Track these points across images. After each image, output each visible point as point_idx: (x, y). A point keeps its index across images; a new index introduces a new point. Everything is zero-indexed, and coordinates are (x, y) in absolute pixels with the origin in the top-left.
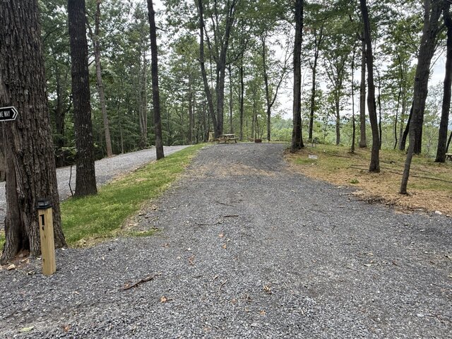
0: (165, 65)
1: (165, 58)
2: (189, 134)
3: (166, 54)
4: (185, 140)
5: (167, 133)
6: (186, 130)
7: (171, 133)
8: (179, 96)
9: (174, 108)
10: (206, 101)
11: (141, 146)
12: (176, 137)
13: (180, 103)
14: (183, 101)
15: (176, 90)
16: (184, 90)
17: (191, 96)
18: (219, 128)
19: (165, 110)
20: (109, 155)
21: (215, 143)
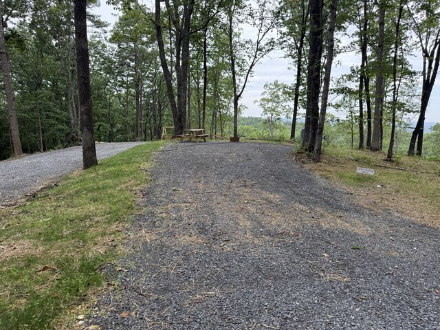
0: (105, 43)
1: (106, 32)
2: (135, 128)
3: (106, 26)
4: (131, 134)
5: (108, 126)
6: (132, 123)
7: (112, 126)
8: (123, 82)
9: (116, 97)
10: (156, 90)
11: (70, 141)
12: (118, 131)
13: (124, 91)
14: (128, 88)
15: (120, 74)
16: (129, 75)
17: (137, 83)
18: (180, 120)
19: (105, 98)
20: (16, 153)
21: (176, 140)
